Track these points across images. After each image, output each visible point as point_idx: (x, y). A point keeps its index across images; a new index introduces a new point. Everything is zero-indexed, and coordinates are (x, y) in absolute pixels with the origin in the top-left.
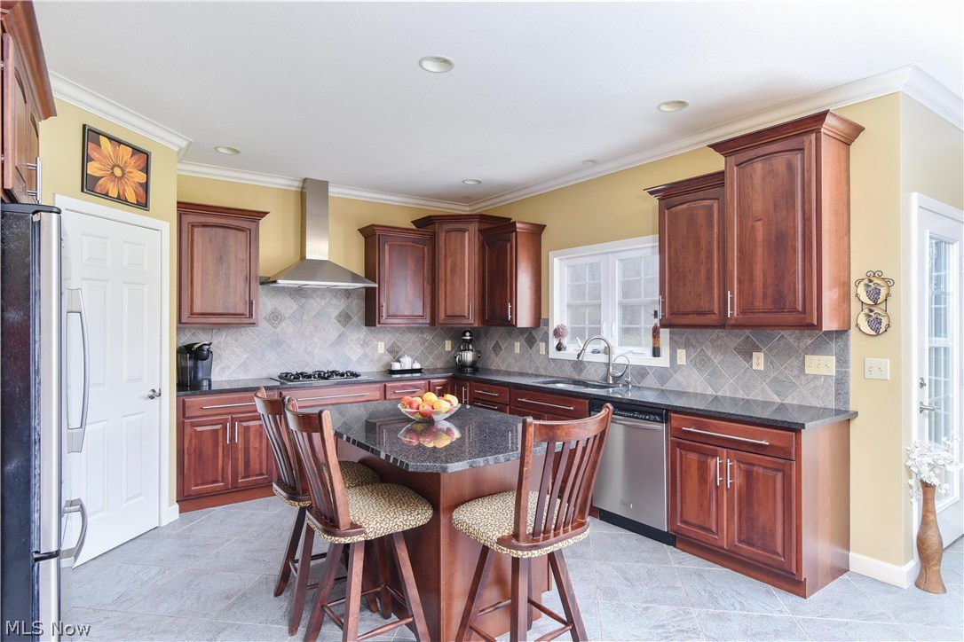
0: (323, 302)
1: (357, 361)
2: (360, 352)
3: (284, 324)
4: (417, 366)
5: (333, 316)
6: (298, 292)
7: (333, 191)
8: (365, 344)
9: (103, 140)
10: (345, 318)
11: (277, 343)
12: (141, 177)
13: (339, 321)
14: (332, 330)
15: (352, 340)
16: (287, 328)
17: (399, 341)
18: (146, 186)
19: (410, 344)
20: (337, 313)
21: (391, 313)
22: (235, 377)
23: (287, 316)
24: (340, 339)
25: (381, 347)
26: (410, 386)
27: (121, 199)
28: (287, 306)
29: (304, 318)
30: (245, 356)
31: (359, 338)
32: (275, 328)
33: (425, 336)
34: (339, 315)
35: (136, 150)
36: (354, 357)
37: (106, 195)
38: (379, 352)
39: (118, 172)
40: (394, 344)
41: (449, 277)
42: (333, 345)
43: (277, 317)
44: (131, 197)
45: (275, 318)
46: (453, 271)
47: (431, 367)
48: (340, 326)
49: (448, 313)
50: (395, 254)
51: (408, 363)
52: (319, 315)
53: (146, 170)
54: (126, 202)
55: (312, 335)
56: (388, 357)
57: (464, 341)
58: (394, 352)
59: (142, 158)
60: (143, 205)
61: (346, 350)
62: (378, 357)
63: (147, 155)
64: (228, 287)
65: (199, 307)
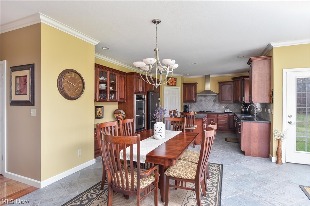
0: (210, 98)
2: (218, 108)
3: (202, 102)
6: (205, 96)
7: (211, 76)
8: (219, 106)
9: (170, 78)
10: (215, 101)
11: (201, 105)
12: (175, 82)
14: (212, 103)
15: (216, 105)
16: (203, 103)
18: (176, 83)
19: (231, 107)
20: (213, 100)
23: (203, 100)
24: (214, 105)
25: (223, 107)
27: (172, 85)
28: (203, 98)
29: (207, 101)
30: (196, 107)
31: (218, 105)
34: (214, 100)
35: (174, 78)
36: (217, 109)
37: (170, 85)
39: (172, 82)
40: (227, 106)
41: (236, 91)
42: (212, 106)
44: (174, 85)
45: (201, 101)
49: (236, 100)
50: (223, 87)
51: (228, 110)
52: (209, 100)
53: (176, 80)
54: (173, 85)
55: (208, 104)
56: (225, 109)
57: (243, 106)
58: (226, 108)
59: (175, 79)
60: (175, 85)
61: (215, 107)
62: (222, 109)
63: (176, 78)
64: (191, 96)
65: (186, 99)
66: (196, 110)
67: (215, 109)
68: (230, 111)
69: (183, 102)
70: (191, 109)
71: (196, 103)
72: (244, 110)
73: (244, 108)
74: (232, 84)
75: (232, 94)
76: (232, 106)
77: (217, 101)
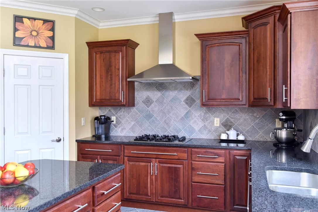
0: (176, 92)
1: (199, 131)
2: (201, 124)
3: (152, 105)
4: (241, 138)
5: (183, 100)
6: (161, 86)
7: (176, 17)
8: (205, 119)
9: (25, 20)
10: (190, 101)
11: (149, 116)
12: (50, 34)
13: (187, 103)
14: (182, 109)
15: (195, 116)
16: (155, 108)
17: (232, 118)
18: (53, 38)
19: (242, 120)
20: (185, 98)
21: (211, 97)
22: (128, 135)
23: (154, 100)
24: (187, 115)
25: (217, 122)
26: (211, 153)
27: (37, 46)
28: (155, 95)
29: (165, 101)
30: (133, 123)
31: (200, 115)
32: (148, 107)
33: (255, 115)
34: (187, 99)
35: (45, 21)
36: (197, 128)
37: (28, 46)
38: (215, 125)
39: (34, 33)
40: (227, 120)
41: (256, 67)
42: (182, 119)
43: (149, 101)
44: (43, 44)
45: (148, 102)
46: (258, 61)
47: (261, 140)
48: (188, 107)
49: (256, 97)
50: (214, 54)
51: (232, 135)
52: (174, 99)
53: (53, 29)
54: (40, 47)
55: (169, 112)
56: (223, 129)
57: (281, 120)
58: (227, 126)
59: (50, 24)
60: (51, 47)
61: (191, 123)
62: (213, 129)
63: (53, 22)
64: (111, 85)
65: (98, 97)
66: (134, 132)
67: (192, 130)
68: (238, 135)
69: (89, 106)
70: (120, 129)
71: (134, 109)
72: (283, 134)
73: (283, 127)
74: (243, 41)
75: (244, 77)
76: (245, 120)
77: (198, 102)
